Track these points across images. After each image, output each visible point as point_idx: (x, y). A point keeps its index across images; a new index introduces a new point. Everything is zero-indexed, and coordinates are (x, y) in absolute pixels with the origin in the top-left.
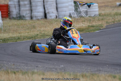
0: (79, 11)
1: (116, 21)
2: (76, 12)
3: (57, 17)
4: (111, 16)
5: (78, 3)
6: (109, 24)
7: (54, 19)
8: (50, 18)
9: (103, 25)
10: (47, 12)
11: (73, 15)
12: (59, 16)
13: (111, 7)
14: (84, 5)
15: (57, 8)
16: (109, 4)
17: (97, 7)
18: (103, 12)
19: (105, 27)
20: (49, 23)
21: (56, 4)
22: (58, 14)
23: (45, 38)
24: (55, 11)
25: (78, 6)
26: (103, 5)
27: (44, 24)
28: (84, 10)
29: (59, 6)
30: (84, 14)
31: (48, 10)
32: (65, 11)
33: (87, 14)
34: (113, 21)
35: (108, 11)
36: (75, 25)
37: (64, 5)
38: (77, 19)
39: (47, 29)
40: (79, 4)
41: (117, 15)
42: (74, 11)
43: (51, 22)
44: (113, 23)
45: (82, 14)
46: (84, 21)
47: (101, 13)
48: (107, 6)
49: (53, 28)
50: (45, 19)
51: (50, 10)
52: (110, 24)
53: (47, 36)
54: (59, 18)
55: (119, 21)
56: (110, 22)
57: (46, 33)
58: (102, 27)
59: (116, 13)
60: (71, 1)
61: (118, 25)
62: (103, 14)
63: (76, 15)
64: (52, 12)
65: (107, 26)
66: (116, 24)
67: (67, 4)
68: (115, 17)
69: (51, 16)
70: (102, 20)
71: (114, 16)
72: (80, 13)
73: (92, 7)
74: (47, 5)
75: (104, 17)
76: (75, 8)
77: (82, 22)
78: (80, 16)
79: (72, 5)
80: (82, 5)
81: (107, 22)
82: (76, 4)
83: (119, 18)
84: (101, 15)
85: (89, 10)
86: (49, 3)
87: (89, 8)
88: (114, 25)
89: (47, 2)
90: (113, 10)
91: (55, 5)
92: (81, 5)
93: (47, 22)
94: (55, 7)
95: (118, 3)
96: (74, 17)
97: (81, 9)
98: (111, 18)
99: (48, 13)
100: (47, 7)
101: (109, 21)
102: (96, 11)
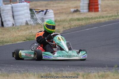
0: (35, 18)
1: (73, 26)
2: (32, 19)
3: (13, 25)
4: (67, 22)
5: (34, 10)
6: (65, 29)
7: (11, 27)
8: (7, 26)
9: (60, 31)
10: (3, 20)
11: (29, 22)
12: (15, 23)
13: (66, 13)
14: (40, 12)
15: (13, 16)
16: (64, 11)
17: (53, 14)
18: (58, 19)
19: (62, 32)
20: (7, 31)
21: (13, 12)
22: (15, 22)
23: (4, 45)
24: (12, 19)
25: (34, 13)
26: (58, 12)
27: (2, 32)
28: (40, 17)
29: (15, 14)
30: (40, 21)
31: (4, 18)
32: (22, 19)
33: (43, 21)
34: (69, 26)
35: (63, 17)
36: (33, 31)
37: (20, 13)
38: (34, 26)
39: (5, 36)
40: (35, 12)
41: (72, 21)
42: (30, 19)
43: (8, 30)
44: (69, 28)
45: (38, 21)
46: (41, 27)
47: (57, 20)
48: (62, 13)
49: (10, 35)
50: (2, 28)
51: (6, 19)
52: (67, 29)
53: (6, 42)
54: (16, 26)
55: (75, 26)
56: (67, 27)
57: (4, 40)
58: (60, 32)
59: (71, 19)
60: (27, 9)
61: (74, 29)
62: (58, 21)
63: (32, 22)
64: (9, 21)
65: (64, 31)
66: (72, 28)
67: (23, 12)
68: (71, 23)
69: (7, 24)
70: (59, 25)
71: (70, 21)
72: (36, 20)
73: (48, 13)
74: (3, 13)
75: (61, 23)
76: (31, 15)
77: (39, 28)
78: (36, 23)
79: (28, 13)
80: (38, 13)
81: (63, 27)
82: (32, 11)
83: (75, 23)
84: (57, 21)
85: (44, 17)
86: (5, 11)
87: (45, 15)
88: (70, 30)
89: (3, 10)
90: (68, 16)
91: (11, 13)
92: (36, 12)
93: (5, 30)
94: (11, 15)
95: (72, 10)
96: (30, 25)
97: (37, 16)
98: (67, 23)
99: (5, 21)
100: (3, 16)
101: (65, 26)
102: (52, 18)
